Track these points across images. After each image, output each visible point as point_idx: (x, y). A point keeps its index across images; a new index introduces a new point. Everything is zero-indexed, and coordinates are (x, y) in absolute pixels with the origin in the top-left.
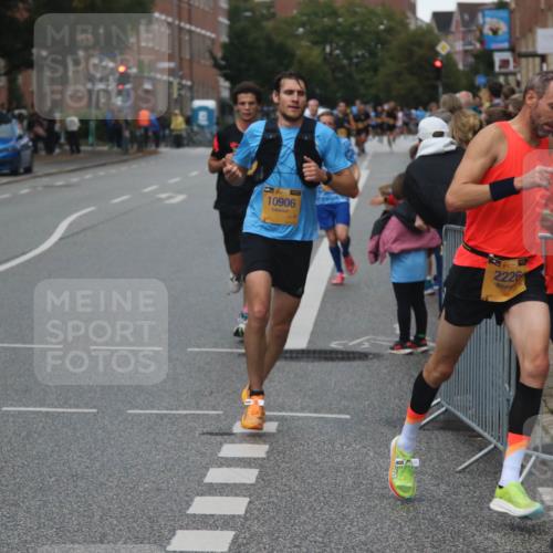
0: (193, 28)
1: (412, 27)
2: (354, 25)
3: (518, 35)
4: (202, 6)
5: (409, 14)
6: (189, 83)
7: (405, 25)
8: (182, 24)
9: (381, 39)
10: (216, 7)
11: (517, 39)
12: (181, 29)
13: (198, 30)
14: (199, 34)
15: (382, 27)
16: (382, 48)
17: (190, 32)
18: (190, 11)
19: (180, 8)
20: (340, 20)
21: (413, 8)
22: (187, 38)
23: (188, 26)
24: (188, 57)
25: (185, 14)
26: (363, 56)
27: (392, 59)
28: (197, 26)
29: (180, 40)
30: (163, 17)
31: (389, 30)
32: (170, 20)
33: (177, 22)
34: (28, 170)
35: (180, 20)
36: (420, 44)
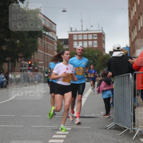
0: (48, 54)
1: (104, 54)
2: (89, 54)
3: (131, 53)
4: (50, 49)
5: (103, 51)
6: (47, 68)
7: (102, 54)
8: (45, 53)
9: (96, 58)
10: (54, 49)
11: (131, 54)
12: (45, 54)
13: (49, 55)
14: (49, 56)
15: (96, 55)
16: (97, 60)
17: (47, 55)
18: (47, 50)
19: (44, 49)
20: (86, 53)
21: (104, 50)
22: (46, 57)
23: (47, 54)
24: (46, 62)
25: (46, 51)
26: (92, 62)
27: (99, 63)
28: (49, 54)
29: (45, 57)
30: (40, 51)
31: (98, 56)
32: (42, 52)
33: (44, 53)
34: (5, 87)
35: (45, 52)
36: (106, 59)
